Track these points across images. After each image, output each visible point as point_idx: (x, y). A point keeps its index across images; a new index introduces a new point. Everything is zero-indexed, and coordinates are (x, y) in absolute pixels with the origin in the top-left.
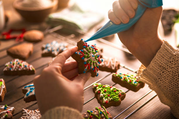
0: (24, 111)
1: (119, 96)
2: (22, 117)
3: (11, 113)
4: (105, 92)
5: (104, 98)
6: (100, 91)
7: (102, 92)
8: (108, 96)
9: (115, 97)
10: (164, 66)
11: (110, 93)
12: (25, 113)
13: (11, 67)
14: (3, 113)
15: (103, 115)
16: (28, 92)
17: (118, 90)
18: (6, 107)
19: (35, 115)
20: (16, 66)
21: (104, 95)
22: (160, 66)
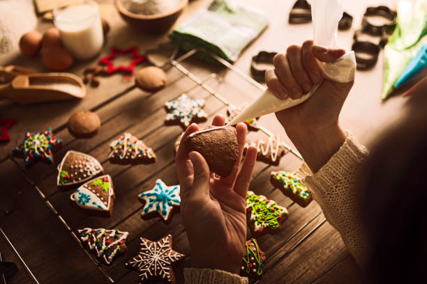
0: (143, 243)
1: (278, 220)
2: (141, 254)
3: (124, 245)
4: (258, 211)
5: (256, 223)
6: (251, 208)
7: (254, 211)
8: (263, 220)
9: (272, 221)
10: (340, 178)
11: (266, 214)
12: (144, 247)
13: (120, 153)
14: (114, 245)
15: (253, 258)
16: (146, 206)
17: (277, 209)
18: (117, 233)
19: (158, 252)
20: (128, 151)
21: (256, 217)
22: (334, 177)
